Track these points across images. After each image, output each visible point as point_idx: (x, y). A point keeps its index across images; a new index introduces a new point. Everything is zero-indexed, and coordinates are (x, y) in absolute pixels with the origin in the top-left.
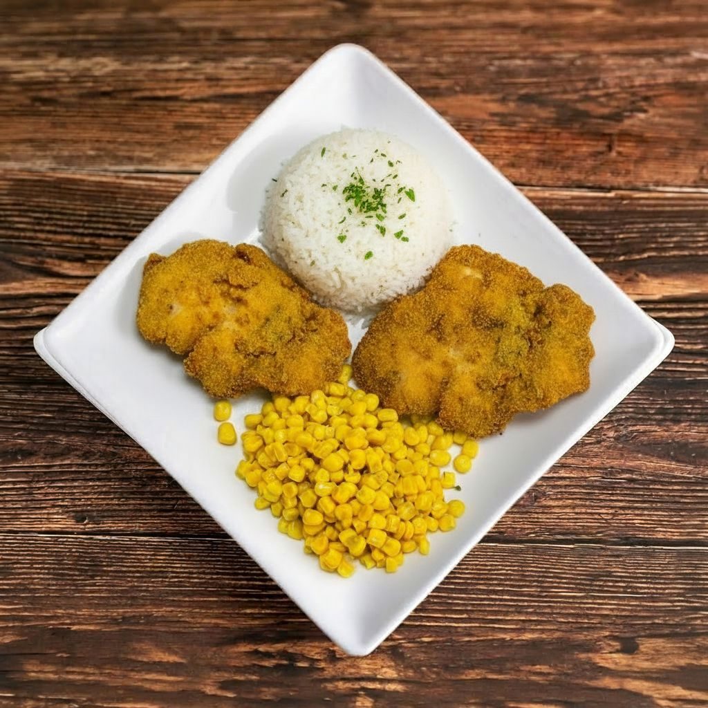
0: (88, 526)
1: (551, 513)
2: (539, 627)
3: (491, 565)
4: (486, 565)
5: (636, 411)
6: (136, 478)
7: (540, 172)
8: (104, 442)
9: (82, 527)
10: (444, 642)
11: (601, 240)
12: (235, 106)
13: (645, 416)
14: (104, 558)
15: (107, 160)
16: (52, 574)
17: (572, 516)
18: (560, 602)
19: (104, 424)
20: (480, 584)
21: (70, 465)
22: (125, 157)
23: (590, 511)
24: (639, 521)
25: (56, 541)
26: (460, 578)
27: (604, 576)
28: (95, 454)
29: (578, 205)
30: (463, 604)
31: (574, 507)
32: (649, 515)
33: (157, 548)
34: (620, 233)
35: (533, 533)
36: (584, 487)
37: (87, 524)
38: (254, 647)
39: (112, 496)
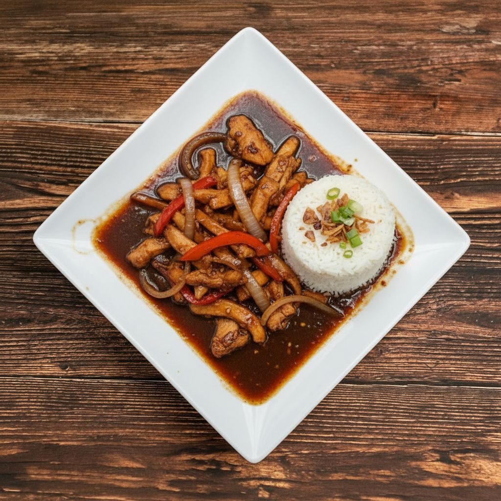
0: (69, 372)
1: (392, 363)
2: (383, 443)
3: (350, 400)
4: (346, 400)
5: (452, 290)
6: (103, 338)
7: (386, 122)
8: (82, 313)
9: (65, 372)
10: (317, 453)
11: (427, 170)
12: (174, 77)
13: (458, 294)
14: (80, 394)
15: (84, 114)
16: (44, 406)
17: (407, 365)
18: (398, 426)
19: (81, 300)
20: (342, 413)
21: (56, 329)
22: (96, 112)
23: (419, 361)
24: (454, 369)
25: (46, 382)
26: (328, 409)
27: (429, 407)
28: (74, 321)
29: (412, 145)
30: (330, 427)
31: (408, 359)
32: (461, 364)
33: (117, 388)
34: (441, 165)
35: (379, 377)
36: (415, 344)
37: (69, 370)
38: (193, 457)
39: (85, 351)
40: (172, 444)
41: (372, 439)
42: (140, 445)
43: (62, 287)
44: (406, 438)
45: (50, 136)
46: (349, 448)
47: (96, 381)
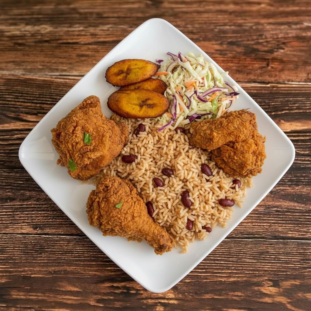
1: (242, 225)
2: (237, 275)
6: (59, 210)
7: (237, 76)
9: (36, 231)
10: (195, 282)
11: (264, 105)
12: (104, 47)
13: (283, 183)
14: (45, 245)
15: (47, 70)
16: (23, 252)
17: (251, 227)
18: (246, 265)
20: (211, 257)
21: (31, 204)
22: (55, 69)
23: (259, 224)
24: (281, 229)
25: (24, 237)
27: (265, 253)
28: (42, 200)
29: (254, 90)
30: (204, 265)
31: (252, 223)
32: (285, 226)
33: (69, 241)
34: (272, 103)
35: (234, 234)
36: (256, 214)
37: (39, 230)
38: (112, 284)
39: (49, 218)
40: (99, 276)
41: (230, 273)
42: (80, 277)
44: (251, 272)
45: (26, 85)
46: (215, 278)
47: (55, 236)
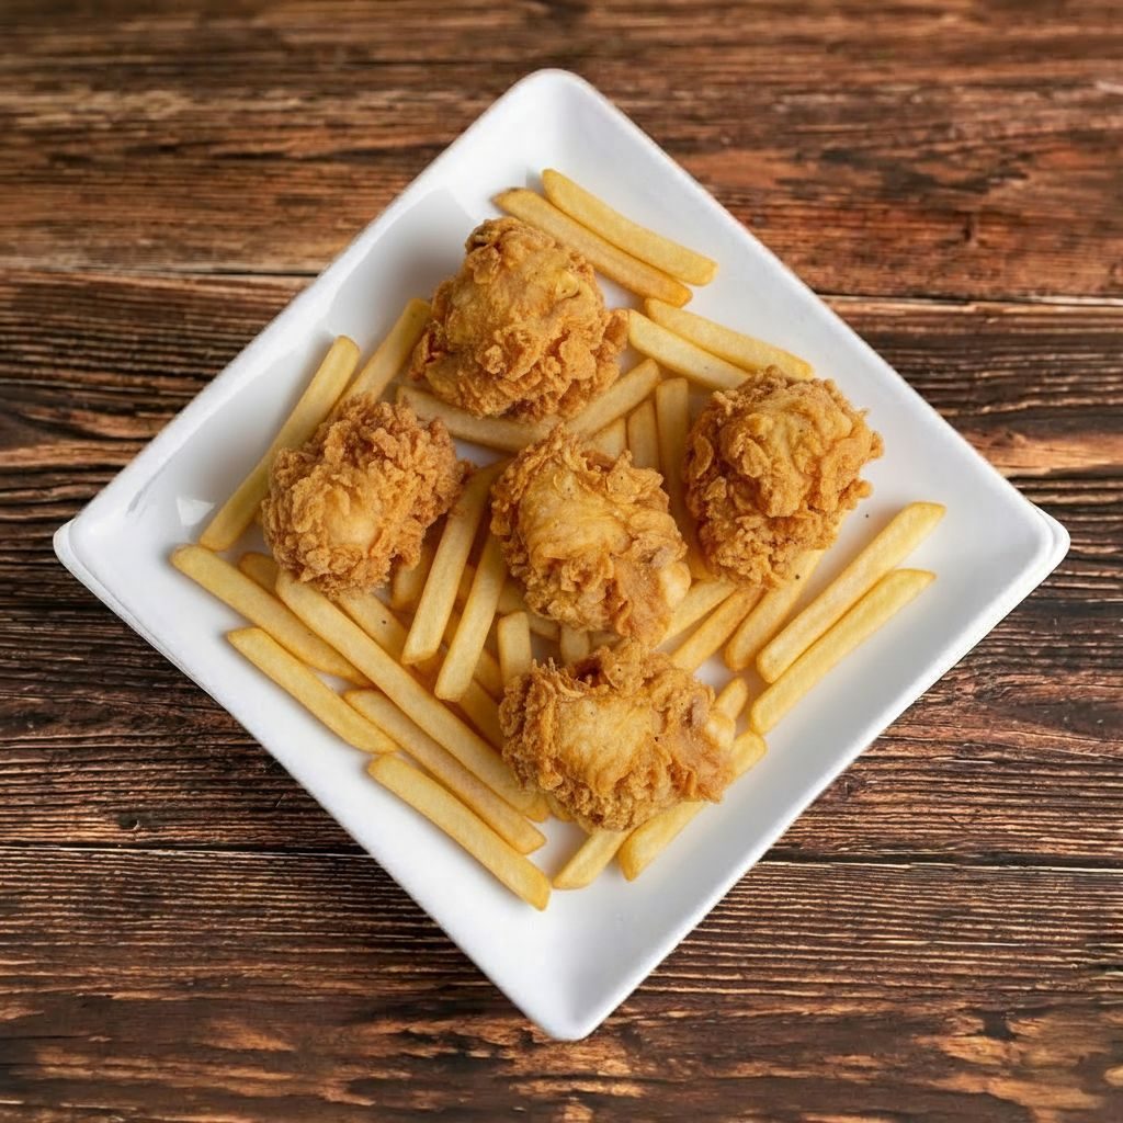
0: (139, 834)
1: (874, 814)
2: (855, 995)
3: (780, 897)
4: (772, 897)
5: (1010, 652)
6: (215, 759)
7: (857, 273)
8: (166, 702)
9: (130, 835)
10: (704, 1018)
11: (953, 381)
12: (373, 169)
13: (1023, 661)
14: (164, 885)
15: (171, 254)
16: (83, 910)
17: (908, 818)
18: (888, 955)
19: (165, 674)
20: (762, 927)
21: (111, 738)
22: (197, 249)
23: (935, 810)
24: (1014, 827)
25: (88, 857)
26: (730, 917)
27: (957, 914)
28: (150, 720)
29: (917, 325)
30: (735, 959)
31: (910, 804)
32: (1028, 817)
33: (249, 870)
34: (982, 370)
35: (846, 845)
36: (926, 772)
37: (139, 831)
38: (404, 1027)
39: (177, 787)
40: (359, 998)
41: (830, 985)
42: (287, 999)
43: (121, 643)
44: (905, 983)
45: (94, 305)
46: (778, 1005)
47: (200, 854)
